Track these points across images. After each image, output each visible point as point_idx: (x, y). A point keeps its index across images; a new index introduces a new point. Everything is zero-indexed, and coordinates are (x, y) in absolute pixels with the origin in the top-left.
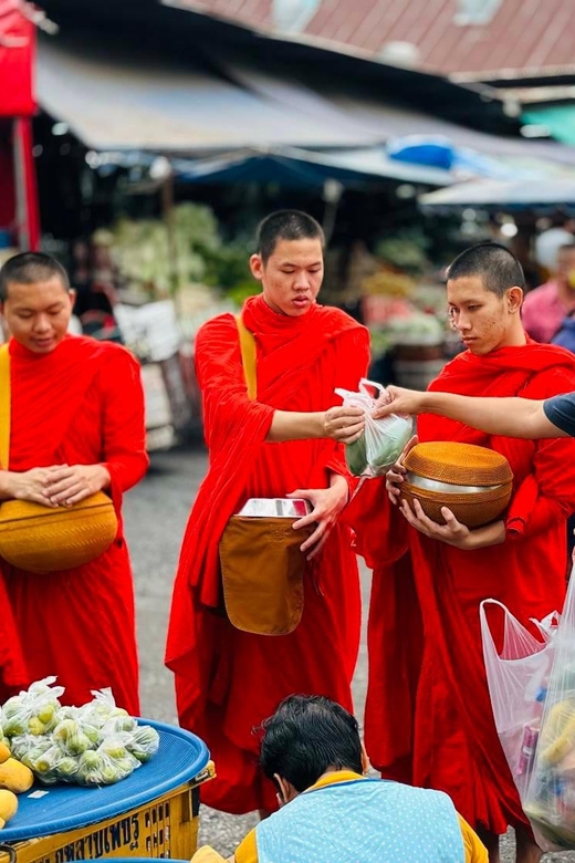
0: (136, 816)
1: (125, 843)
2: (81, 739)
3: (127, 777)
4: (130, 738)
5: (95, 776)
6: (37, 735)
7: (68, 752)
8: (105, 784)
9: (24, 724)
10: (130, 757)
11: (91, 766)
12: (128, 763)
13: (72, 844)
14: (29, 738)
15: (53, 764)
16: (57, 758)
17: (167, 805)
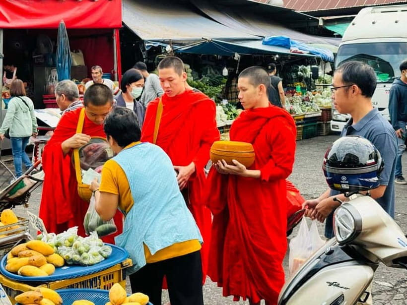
0: (99, 277)
1: (95, 287)
2: (82, 248)
3: (99, 263)
4: (100, 249)
5: (86, 262)
6: (67, 246)
7: (77, 253)
8: (89, 265)
9: (62, 242)
10: (100, 256)
11: (84, 258)
12: (99, 258)
13: (73, 284)
14: (64, 247)
15: (71, 257)
16: (73, 254)
17: (113, 275)
